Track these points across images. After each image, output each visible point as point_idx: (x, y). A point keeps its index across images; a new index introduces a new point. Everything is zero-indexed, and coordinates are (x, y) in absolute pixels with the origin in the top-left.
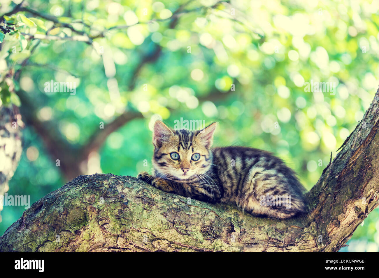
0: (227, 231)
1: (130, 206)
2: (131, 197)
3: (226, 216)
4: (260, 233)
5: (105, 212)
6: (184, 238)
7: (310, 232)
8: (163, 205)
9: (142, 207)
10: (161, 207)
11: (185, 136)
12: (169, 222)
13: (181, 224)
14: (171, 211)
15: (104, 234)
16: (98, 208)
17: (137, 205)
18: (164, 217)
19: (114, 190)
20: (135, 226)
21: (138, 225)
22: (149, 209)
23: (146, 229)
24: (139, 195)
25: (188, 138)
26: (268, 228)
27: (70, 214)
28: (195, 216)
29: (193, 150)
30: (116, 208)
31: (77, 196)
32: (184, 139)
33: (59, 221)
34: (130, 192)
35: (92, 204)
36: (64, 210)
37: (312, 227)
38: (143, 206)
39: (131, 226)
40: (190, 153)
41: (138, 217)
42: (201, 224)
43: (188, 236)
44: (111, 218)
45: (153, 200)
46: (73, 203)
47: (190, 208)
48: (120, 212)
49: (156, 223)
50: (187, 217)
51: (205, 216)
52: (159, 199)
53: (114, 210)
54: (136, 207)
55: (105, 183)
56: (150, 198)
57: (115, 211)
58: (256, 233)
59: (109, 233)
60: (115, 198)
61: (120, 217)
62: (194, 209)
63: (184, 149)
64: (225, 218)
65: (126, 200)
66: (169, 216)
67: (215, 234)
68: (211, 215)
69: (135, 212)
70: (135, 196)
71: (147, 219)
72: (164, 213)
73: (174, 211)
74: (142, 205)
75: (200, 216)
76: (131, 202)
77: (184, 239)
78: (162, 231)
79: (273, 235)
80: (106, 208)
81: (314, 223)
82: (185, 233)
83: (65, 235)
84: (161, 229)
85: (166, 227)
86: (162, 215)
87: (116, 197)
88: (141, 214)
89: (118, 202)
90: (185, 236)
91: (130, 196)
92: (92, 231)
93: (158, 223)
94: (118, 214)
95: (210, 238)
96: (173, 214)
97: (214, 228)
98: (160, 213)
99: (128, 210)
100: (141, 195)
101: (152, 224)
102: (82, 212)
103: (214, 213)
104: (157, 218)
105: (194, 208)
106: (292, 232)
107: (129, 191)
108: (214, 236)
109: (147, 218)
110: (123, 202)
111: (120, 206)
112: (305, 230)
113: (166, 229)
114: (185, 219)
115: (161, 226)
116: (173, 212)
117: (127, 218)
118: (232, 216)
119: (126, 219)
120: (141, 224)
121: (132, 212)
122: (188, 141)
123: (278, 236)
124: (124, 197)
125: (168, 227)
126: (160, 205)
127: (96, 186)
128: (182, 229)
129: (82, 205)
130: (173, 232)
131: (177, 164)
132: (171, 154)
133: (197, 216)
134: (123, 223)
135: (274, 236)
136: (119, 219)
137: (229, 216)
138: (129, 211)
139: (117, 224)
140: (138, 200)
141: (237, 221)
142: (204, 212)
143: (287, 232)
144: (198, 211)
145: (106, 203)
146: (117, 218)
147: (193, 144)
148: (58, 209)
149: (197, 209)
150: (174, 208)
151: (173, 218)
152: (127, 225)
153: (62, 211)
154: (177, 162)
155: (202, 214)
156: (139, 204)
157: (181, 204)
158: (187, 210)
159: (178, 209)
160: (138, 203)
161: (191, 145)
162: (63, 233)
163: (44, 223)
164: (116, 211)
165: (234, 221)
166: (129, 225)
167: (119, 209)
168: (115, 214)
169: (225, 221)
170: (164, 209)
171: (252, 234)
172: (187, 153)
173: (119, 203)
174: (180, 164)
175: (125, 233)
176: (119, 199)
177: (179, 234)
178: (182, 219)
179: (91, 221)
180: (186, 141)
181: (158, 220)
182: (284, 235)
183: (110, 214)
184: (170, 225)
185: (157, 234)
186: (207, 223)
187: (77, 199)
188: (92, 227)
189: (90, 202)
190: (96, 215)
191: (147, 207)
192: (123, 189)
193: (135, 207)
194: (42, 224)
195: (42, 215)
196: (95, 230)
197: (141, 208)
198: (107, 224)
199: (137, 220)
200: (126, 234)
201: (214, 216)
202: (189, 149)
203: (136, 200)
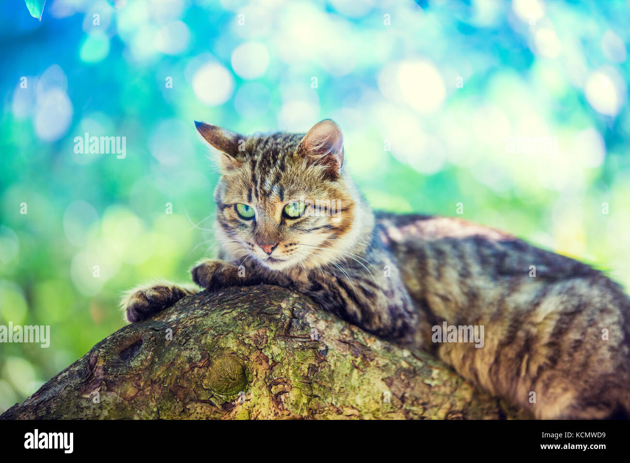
1: (330, 358)
5: (284, 366)
8: (387, 361)
9: (351, 362)
10: (384, 366)
13: (415, 403)
15: (278, 413)
16: (273, 358)
17: (342, 357)
20: (336, 400)
21: (341, 399)
27: (214, 366)
28: (440, 390)
30: (305, 360)
31: (231, 329)
33: (188, 380)
35: (262, 349)
36: (203, 358)
38: (353, 361)
44: (294, 381)
46: (222, 344)
48: (312, 371)
50: (426, 390)
53: (302, 364)
54: (340, 361)
55: (284, 305)
57: (303, 366)
59: (286, 413)
60: (304, 340)
61: (312, 380)
65: (323, 346)
66: (395, 385)
69: (338, 372)
71: (359, 387)
72: (388, 378)
76: (332, 350)
80: (286, 360)
83: (198, 410)
89: (309, 348)
92: (254, 406)
94: (308, 373)
98: (381, 377)
101: (365, 399)
102: (239, 364)
104: (374, 387)
107: (327, 327)
111: (313, 356)
113: (388, 412)
115: (380, 403)
117: (324, 383)
121: (333, 371)
125: (392, 408)
126: (382, 362)
127: (268, 312)
129: (240, 350)
134: (316, 392)
136: (309, 384)
138: (327, 370)
139: (303, 395)
140: (343, 348)
145: (287, 349)
148: (186, 354)
153: (199, 359)
156: (346, 355)
160: (344, 354)
162: (196, 406)
163: (153, 382)
164: (305, 368)
167: (310, 364)
168: (302, 374)
173: (311, 351)
175: (316, 413)
179: (254, 384)
183: (293, 373)
184: (396, 404)
187: (231, 335)
188: (257, 397)
189: (259, 345)
190: (266, 373)
191: (359, 364)
194: (149, 383)
195: (146, 364)
196: (262, 404)
197: (349, 365)
198: (286, 392)
199: (340, 390)
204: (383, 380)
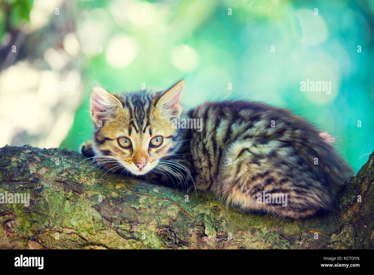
0: (197, 234)
2: (49, 181)
3: (198, 212)
4: (254, 240)
6: (129, 243)
7: (343, 241)
11: (138, 110)
12: (104, 218)
14: (109, 203)
18: (96, 211)
19: (24, 170)
22: (73, 198)
23: (71, 228)
24: (60, 178)
25: (143, 113)
26: (267, 232)
29: (151, 133)
32: (137, 116)
34: (47, 174)
37: (345, 233)
39: (46, 224)
40: (147, 138)
41: (57, 210)
42: (154, 222)
43: (135, 241)
45: (82, 186)
47: (138, 198)
49: (85, 221)
51: (160, 210)
52: (92, 184)
56: (77, 183)
58: (247, 240)
62: (144, 200)
63: (137, 132)
64: (195, 215)
67: (179, 239)
68: (173, 209)
70: (54, 179)
73: (113, 202)
74: (63, 192)
75: (153, 211)
77: (130, 245)
78: (95, 233)
79: (276, 243)
81: (350, 227)
82: (129, 236)
84: (92, 228)
85: (101, 226)
86: (93, 209)
87: (25, 181)
88: (61, 207)
90: (130, 240)
91: (47, 180)
93: (88, 220)
95: (169, 244)
96: (111, 207)
97: (176, 230)
99: (43, 201)
100: (65, 178)
103: (177, 207)
105: (145, 198)
106: (310, 240)
108: (177, 242)
109: (70, 212)
110: (34, 189)
112: (332, 237)
114: (130, 215)
116: (111, 203)
118: (208, 212)
119: (39, 214)
120: (62, 221)
122: (143, 118)
123: (285, 245)
124: (38, 181)
128: (124, 230)
130: (111, 233)
131: (128, 156)
132: (118, 139)
133: (149, 210)
135: (278, 245)
137: (202, 211)
141: (214, 219)
142: (160, 204)
143: (300, 240)
144: (152, 203)
146: (26, 211)
147: (151, 122)
149: (150, 200)
150: (113, 199)
151: (111, 213)
152: (40, 222)
154: (127, 152)
155: (156, 208)
157: (124, 192)
158: (133, 201)
159: (118, 200)
161: (148, 124)
165: (208, 219)
166: (43, 223)
169: (194, 220)
170: (96, 200)
171: (239, 240)
172: (141, 138)
174: (133, 155)
176: (29, 183)
177: (120, 237)
178: (125, 214)
180: (140, 119)
181: (87, 215)
182: (294, 244)
185: (87, 236)
186: (165, 222)
192: (38, 169)
193: (52, 195)
200: (40, 236)
201: (177, 211)
202: (144, 132)
203: (56, 186)
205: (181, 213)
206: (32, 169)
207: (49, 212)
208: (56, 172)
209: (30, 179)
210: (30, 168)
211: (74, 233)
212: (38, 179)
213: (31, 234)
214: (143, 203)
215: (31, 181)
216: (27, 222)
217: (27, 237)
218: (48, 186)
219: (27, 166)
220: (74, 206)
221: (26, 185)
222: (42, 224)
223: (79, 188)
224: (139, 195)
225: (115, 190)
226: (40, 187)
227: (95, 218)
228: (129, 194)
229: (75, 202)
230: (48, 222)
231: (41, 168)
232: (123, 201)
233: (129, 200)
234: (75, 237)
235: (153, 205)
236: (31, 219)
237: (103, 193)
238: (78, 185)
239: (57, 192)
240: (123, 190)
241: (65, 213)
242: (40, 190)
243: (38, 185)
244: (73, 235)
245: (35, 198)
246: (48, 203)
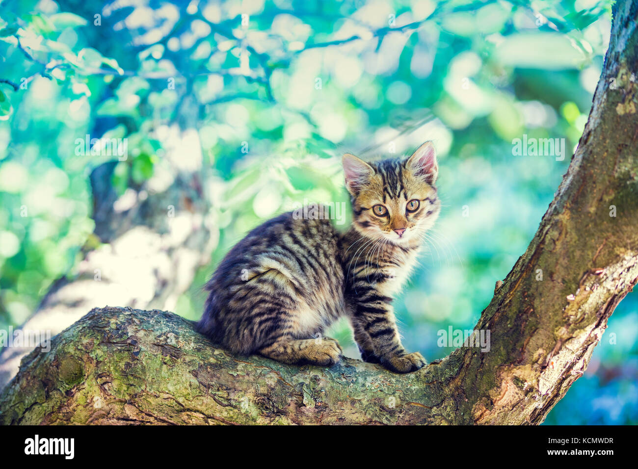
0: (296, 404)
1: (142, 357)
2: (147, 344)
3: (297, 381)
4: (354, 411)
5: (106, 364)
6: (226, 411)
7: (443, 414)
8: (192, 358)
9: (161, 359)
10: (189, 362)
12: (201, 385)
13: (220, 389)
14: (207, 369)
15: (106, 397)
16: (96, 358)
18: (193, 377)
19: (122, 332)
20: (150, 388)
21: (155, 386)
22: (171, 363)
23: (167, 393)
24: (159, 341)
26: (367, 403)
27: (62, 365)
28: (243, 378)
30: (122, 359)
31: (72, 339)
33: (51, 375)
34: (146, 337)
35: (89, 353)
36: (55, 359)
37: (446, 407)
38: (162, 359)
39: (143, 387)
41: (154, 374)
42: (252, 390)
43: (232, 408)
44: (115, 374)
45: (180, 351)
46: (66, 350)
47: (237, 364)
48: (127, 367)
49: (181, 386)
50: (231, 378)
51: (259, 378)
52: (191, 349)
53: (120, 362)
54: (151, 359)
55: (112, 321)
56: (175, 347)
57: (120, 364)
58: (347, 411)
59: (112, 397)
60: (123, 345)
61: (128, 373)
62: (243, 367)
64: (294, 384)
65: (137, 349)
66: (202, 376)
67: (277, 408)
68: (271, 377)
69: (150, 367)
70: (152, 342)
72: (194, 370)
73: (211, 368)
74: (161, 356)
75: (251, 378)
76: (145, 351)
77: (226, 413)
78: (191, 399)
79: (376, 415)
80: (108, 360)
81: (451, 400)
82: (226, 403)
84: (189, 394)
85: (198, 392)
86: (191, 374)
87: (123, 343)
88: (158, 371)
89: (125, 351)
90: (227, 408)
91: (145, 342)
92: (88, 393)
93: (185, 385)
94: (125, 368)
95: (266, 413)
96: (209, 372)
97: (274, 399)
98: (188, 370)
99: (140, 364)
100: (163, 341)
101: (176, 387)
102: (76, 363)
103: (276, 375)
104: (183, 378)
105: (244, 364)
106: (410, 412)
107: (145, 335)
108: (275, 411)
109: (167, 377)
110: (132, 352)
111: (128, 356)
112: (433, 410)
113: (197, 396)
114: (228, 382)
115: (189, 390)
116: (209, 369)
117: (138, 375)
118: (307, 382)
119: (136, 377)
120: (159, 385)
123: (385, 417)
124: (136, 344)
125: (200, 393)
126: (188, 359)
127: (99, 326)
128: (222, 397)
129: (76, 353)
130: (208, 400)
133: (247, 378)
134: (131, 382)
135: (378, 417)
136: (126, 376)
137: (301, 380)
138: (140, 366)
139: (123, 384)
140: (156, 349)
141: (314, 389)
142: (259, 372)
143: (401, 412)
144: (250, 370)
145: (109, 352)
146: (123, 374)
148: (50, 357)
149: (249, 367)
150: (211, 364)
151: (209, 379)
152: (137, 386)
153: (52, 361)
155: (254, 375)
156: (157, 355)
157: (223, 358)
158: (231, 368)
159: (216, 366)
160: (156, 354)
163: (34, 377)
164: (122, 365)
165: (307, 388)
166: (140, 386)
167: (126, 362)
168: (120, 369)
169: (293, 389)
170: (194, 365)
171: (338, 411)
173: (127, 353)
175: (136, 397)
176: (127, 346)
177: (217, 404)
178: (223, 382)
179: (88, 376)
181: (184, 380)
182: (394, 416)
183: (114, 369)
184: (202, 390)
185: (184, 402)
186: (263, 390)
187: (72, 343)
188: (90, 387)
189: (88, 349)
190: (95, 369)
191: (168, 361)
192: (137, 331)
193: (149, 359)
196: (93, 391)
197: (159, 362)
198: (109, 382)
199: (152, 380)
200: (136, 399)
201: (276, 380)
203: (154, 349)
204: (190, 372)
205: (280, 382)
206: (130, 331)
207: (146, 376)
208: (155, 335)
209: (128, 342)
210: (129, 331)
211: (171, 398)
212: (136, 342)
213: (127, 398)
214: (242, 370)
215: (129, 344)
216: (124, 385)
217: (124, 400)
218: (146, 349)
219: (125, 328)
220: (171, 371)
221: (124, 348)
222: (139, 388)
223: (177, 352)
224: (238, 362)
225: (213, 356)
226: (138, 350)
227: (192, 384)
228: (227, 361)
229: (172, 366)
230: (144, 386)
231: (139, 330)
232: (221, 368)
233: (228, 366)
234: (172, 402)
235: (251, 372)
236: (128, 383)
237: (201, 358)
238: (176, 349)
239: (154, 355)
240: (221, 356)
241: (162, 378)
242: (138, 353)
243: (136, 348)
244: (169, 399)
245: (132, 361)
246: (145, 367)
